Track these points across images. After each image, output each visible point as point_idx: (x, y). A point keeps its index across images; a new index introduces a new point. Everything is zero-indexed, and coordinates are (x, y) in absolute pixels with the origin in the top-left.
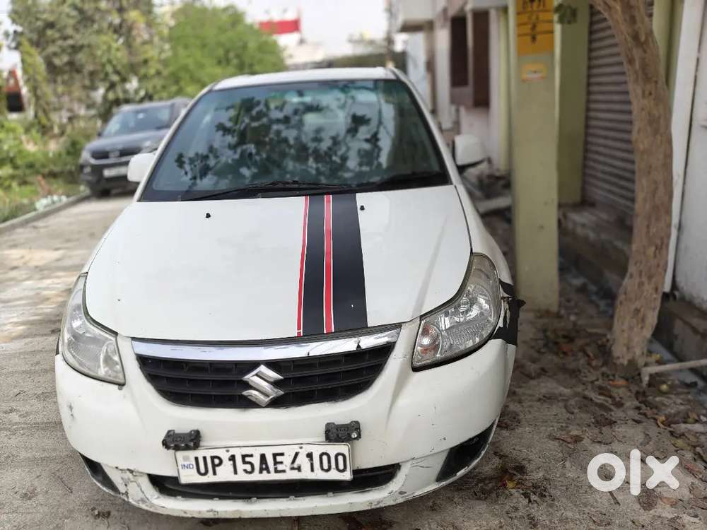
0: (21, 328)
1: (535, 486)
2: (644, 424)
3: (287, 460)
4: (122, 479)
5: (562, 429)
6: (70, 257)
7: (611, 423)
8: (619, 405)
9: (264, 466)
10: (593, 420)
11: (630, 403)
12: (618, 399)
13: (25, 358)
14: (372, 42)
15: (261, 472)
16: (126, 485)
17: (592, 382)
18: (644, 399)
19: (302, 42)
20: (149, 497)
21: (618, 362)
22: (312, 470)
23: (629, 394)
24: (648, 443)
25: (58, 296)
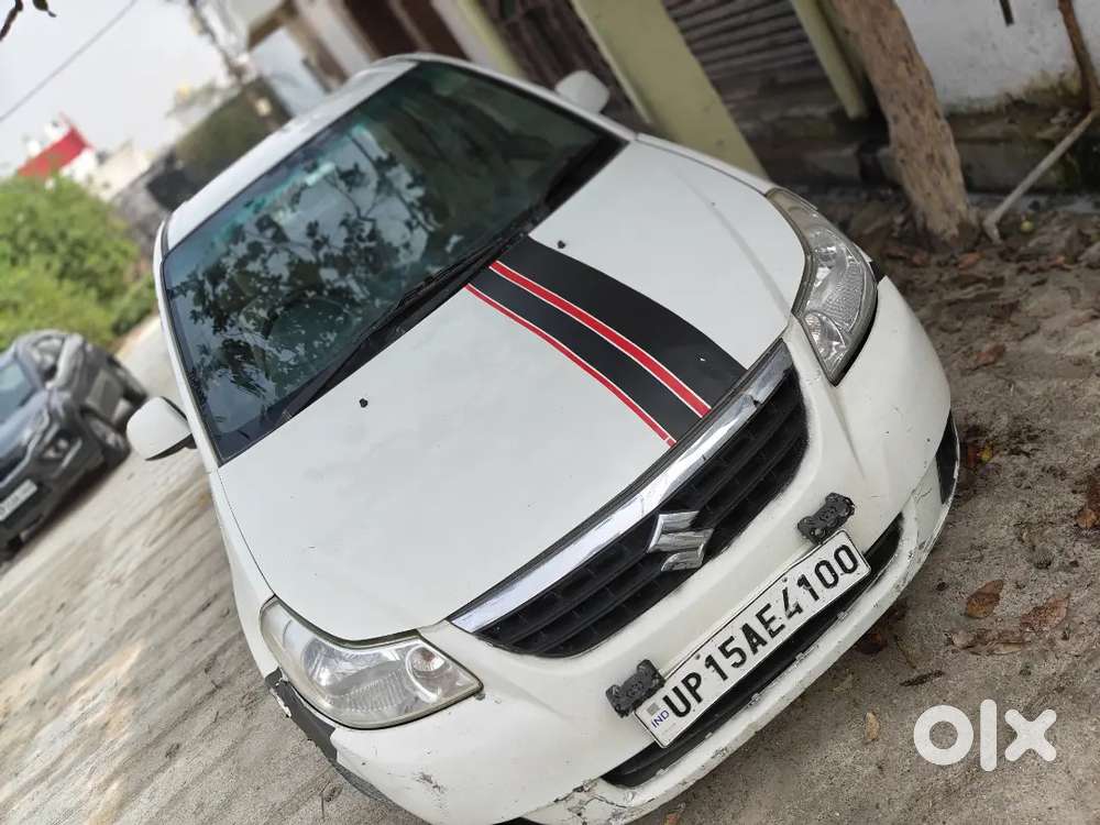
0: (115, 786)
1: (1015, 435)
2: (1050, 280)
3: (777, 610)
4: (569, 810)
5: (966, 355)
6: (68, 654)
7: (1013, 307)
8: (999, 281)
9: (755, 640)
10: (990, 319)
11: (1008, 271)
12: (990, 278)
13: (173, 815)
14: (211, 90)
15: (755, 651)
16: (579, 815)
17: (938, 282)
18: (1016, 256)
19: (102, 158)
20: (624, 804)
21: (947, 237)
22: (816, 597)
23: (993, 263)
24: (1079, 296)
25: (115, 710)
